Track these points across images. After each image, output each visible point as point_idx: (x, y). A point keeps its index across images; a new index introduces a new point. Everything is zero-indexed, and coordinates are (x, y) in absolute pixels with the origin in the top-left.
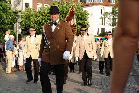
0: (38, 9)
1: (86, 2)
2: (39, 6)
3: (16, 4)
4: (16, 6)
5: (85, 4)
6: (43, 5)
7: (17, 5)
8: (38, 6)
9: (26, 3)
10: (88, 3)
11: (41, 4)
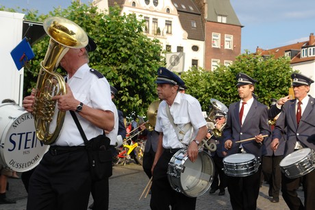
0: (213, 69)
1: (299, 56)
2: (215, 64)
3: (173, 61)
4: (173, 64)
5: (298, 60)
6: (222, 62)
7: (175, 63)
8: (213, 63)
9: (194, 59)
10: (303, 56)
11: (219, 61)
